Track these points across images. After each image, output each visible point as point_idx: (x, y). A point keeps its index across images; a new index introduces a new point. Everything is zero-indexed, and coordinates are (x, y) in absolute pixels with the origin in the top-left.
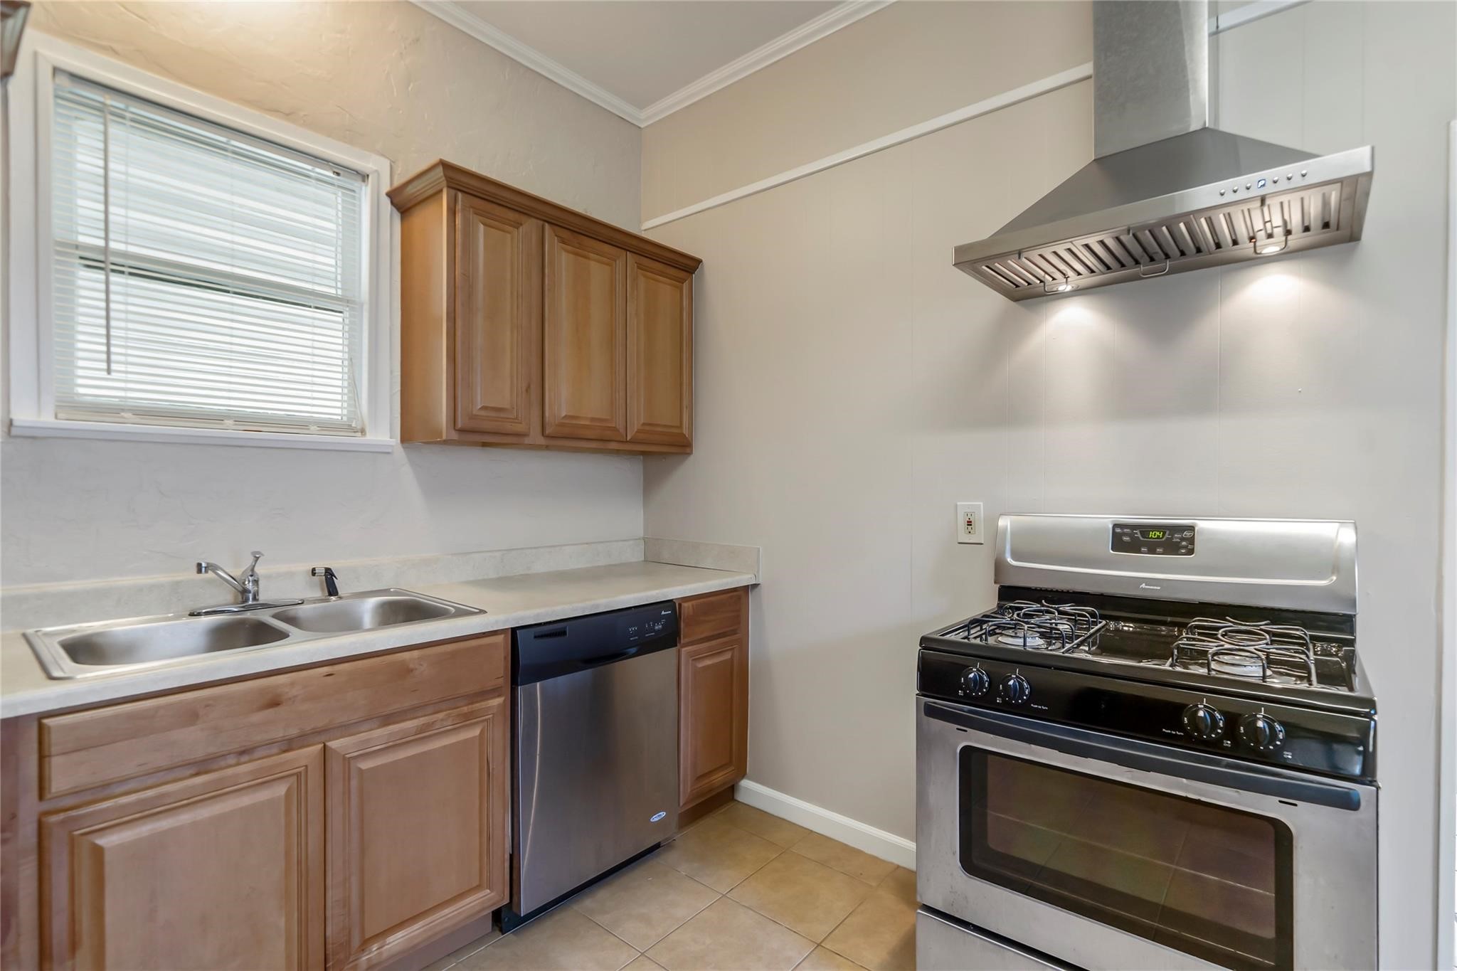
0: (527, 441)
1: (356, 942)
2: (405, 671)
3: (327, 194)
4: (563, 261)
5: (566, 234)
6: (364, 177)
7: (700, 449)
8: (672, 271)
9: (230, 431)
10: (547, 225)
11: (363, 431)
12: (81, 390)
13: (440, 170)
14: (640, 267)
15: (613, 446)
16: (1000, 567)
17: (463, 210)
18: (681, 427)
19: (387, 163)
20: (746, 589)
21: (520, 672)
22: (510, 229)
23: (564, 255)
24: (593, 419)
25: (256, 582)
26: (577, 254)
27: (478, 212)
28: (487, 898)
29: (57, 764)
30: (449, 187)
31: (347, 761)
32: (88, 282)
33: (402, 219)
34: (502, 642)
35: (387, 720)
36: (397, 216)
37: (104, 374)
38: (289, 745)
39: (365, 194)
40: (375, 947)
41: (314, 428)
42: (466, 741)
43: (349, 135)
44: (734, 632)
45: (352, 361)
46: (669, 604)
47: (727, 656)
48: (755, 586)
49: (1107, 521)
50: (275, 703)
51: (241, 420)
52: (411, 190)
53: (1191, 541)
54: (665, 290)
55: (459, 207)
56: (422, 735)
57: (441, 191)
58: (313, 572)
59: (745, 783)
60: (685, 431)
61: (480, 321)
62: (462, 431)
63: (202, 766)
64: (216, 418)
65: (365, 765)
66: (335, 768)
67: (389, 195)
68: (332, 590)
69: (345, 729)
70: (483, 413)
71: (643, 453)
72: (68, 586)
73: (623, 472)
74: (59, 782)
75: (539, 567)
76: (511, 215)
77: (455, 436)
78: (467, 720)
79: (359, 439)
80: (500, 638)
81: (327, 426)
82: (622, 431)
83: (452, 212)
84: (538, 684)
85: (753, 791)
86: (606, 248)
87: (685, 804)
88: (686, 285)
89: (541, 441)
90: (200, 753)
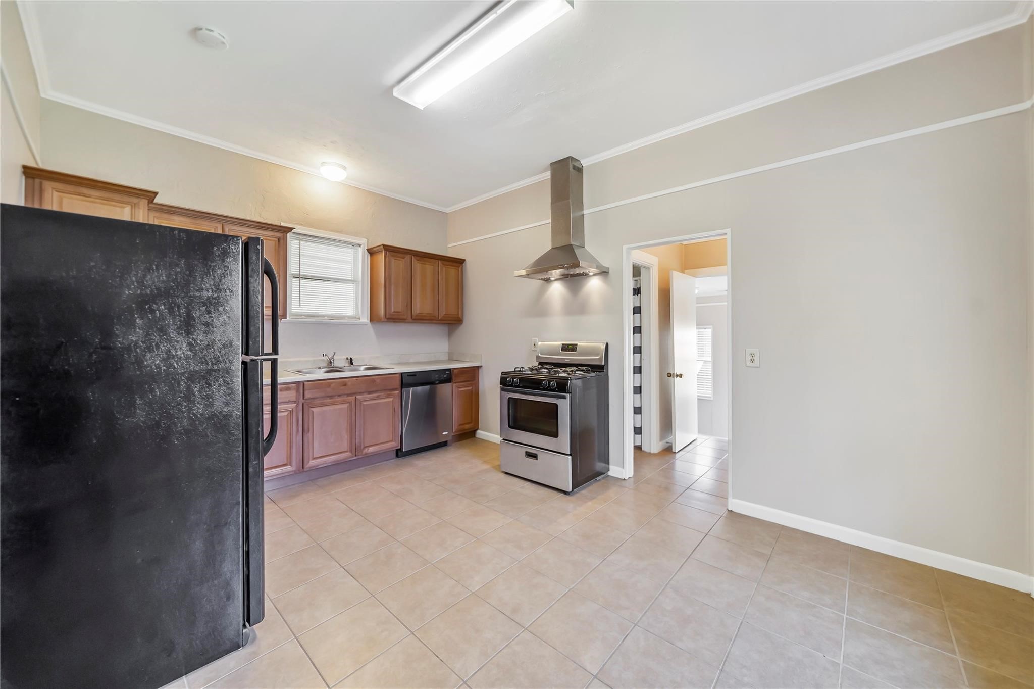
0: (407, 321)
1: (362, 447)
2: (374, 381)
3: (350, 250)
4: (417, 265)
5: (418, 258)
6: (360, 246)
7: (464, 322)
8: (455, 264)
9: (326, 320)
10: (413, 257)
11: (359, 319)
12: (293, 311)
13: (382, 247)
14: (443, 264)
15: (434, 322)
16: (538, 357)
17: (389, 257)
18: (458, 314)
19: (366, 240)
20: (478, 367)
21: (404, 385)
22: (401, 259)
23: (418, 264)
24: (428, 314)
25: (333, 360)
26: (422, 263)
27: (392, 256)
28: (395, 445)
29: (306, 392)
30: (385, 250)
31: (361, 401)
32: (295, 282)
33: (371, 256)
34: (399, 376)
35: (369, 393)
36: (369, 255)
37: (299, 306)
38: (348, 395)
39: (360, 250)
40: (366, 449)
41: (347, 318)
42: (389, 401)
43: (356, 234)
44: (474, 380)
45: (357, 298)
46: (449, 370)
47: (470, 388)
48: (481, 366)
49: (560, 343)
50: (345, 385)
51: (330, 317)
52: (374, 249)
53: (576, 348)
54: (452, 271)
55: (387, 256)
56: (378, 398)
57: (382, 251)
58: (347, 358)
59: (478, 432)
60: (460, 316)
61: (393, 287)
62: (388, 319)
63: (331, 397)
64: (323, 316)
65: (365, 403)
66: (358, 403)
67: (367, 249)
68: (352, 364)
69: (360, 393)
70: (394, 313)
71: (449, 323)
72: (291, 360)
73: (441, 330)
74: (307, 396)
75: (412, 360)
76: (402, 255)
77: (386, 320)
78: (389, 396)
79: (358, 321)
80: (398, 375)
81: (350, 318)
82: (437, 316)
83: (385, 257)
84: (411, 388)
85: (480, 434)
86: (432, 260)
87: (455, 432)
88: (460, 268)
89: (411, 320)
90: (330, 395)
